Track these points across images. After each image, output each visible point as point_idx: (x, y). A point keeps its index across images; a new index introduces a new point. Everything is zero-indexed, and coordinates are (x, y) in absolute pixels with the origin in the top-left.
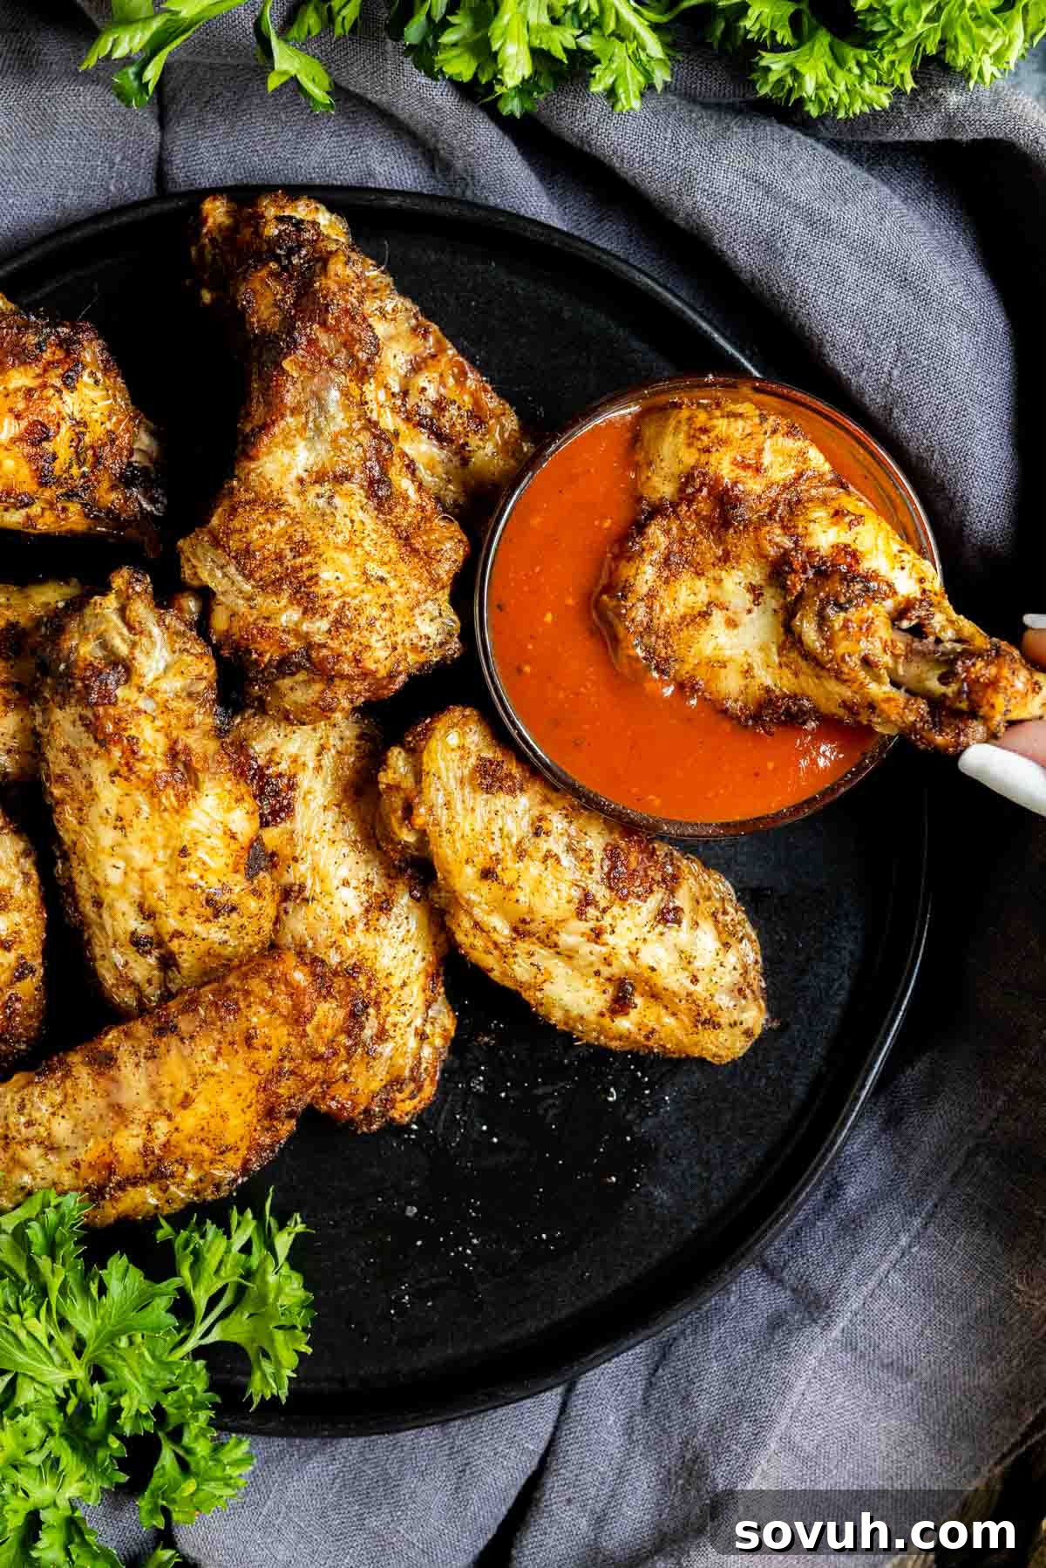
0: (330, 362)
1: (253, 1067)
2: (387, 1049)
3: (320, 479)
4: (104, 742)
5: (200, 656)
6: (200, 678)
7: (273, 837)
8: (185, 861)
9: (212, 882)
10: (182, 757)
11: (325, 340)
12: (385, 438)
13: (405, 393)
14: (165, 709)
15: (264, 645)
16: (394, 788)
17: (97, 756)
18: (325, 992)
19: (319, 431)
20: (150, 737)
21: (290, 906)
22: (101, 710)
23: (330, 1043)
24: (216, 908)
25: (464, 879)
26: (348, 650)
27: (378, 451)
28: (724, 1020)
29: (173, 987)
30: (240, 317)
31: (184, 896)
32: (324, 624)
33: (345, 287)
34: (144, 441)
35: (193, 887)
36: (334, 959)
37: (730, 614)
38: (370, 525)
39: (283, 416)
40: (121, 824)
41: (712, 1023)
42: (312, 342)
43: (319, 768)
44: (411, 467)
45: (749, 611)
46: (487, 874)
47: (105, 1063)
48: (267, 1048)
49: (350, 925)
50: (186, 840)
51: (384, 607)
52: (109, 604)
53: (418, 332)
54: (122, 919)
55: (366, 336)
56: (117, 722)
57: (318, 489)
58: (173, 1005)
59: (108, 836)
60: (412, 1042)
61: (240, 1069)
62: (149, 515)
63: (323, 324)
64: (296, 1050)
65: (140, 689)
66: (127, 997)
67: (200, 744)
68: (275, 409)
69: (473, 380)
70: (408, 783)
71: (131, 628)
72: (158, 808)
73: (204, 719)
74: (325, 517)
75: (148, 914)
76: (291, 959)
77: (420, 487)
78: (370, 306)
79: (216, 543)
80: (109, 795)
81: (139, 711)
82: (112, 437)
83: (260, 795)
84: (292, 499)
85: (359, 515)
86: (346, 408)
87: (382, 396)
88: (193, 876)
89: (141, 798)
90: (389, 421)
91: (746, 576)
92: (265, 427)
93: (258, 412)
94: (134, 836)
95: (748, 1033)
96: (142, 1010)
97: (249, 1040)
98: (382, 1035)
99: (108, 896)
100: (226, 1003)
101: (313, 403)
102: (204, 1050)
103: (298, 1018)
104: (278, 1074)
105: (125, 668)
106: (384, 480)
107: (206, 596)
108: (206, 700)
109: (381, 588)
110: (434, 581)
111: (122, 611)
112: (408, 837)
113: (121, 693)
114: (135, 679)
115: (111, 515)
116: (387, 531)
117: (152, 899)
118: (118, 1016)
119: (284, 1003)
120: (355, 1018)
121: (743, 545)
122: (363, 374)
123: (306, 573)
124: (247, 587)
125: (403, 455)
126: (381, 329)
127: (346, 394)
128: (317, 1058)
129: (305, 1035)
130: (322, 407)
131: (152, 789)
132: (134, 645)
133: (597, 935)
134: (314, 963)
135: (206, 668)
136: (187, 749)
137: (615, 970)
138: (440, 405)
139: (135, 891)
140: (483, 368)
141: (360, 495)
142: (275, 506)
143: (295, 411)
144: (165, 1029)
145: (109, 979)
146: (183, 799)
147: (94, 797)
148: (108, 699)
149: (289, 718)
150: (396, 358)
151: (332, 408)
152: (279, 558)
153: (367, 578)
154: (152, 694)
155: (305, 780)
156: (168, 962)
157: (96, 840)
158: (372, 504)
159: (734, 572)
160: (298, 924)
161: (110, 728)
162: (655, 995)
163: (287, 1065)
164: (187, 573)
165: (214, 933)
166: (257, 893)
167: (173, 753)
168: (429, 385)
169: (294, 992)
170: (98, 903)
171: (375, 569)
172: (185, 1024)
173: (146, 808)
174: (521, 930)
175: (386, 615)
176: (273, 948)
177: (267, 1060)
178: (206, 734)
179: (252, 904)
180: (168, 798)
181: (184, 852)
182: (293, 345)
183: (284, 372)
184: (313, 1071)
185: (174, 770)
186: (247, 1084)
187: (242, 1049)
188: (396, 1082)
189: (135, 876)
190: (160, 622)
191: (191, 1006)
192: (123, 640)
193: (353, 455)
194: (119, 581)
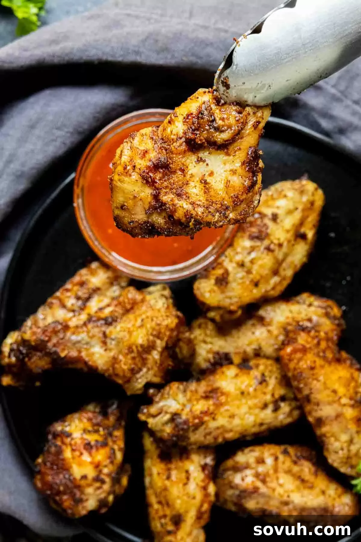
0: (62, 339)
1: (322, 367)
2: (315, 318)
3: (104, 343)
4: (202, 423)
5: (170, 388)
6: (178, 388)
7: (237, 360)
8: (246, 393)
9: (254, 383)
10: (208, 394)
11: (54, 340)
12: (90, 319)
13: (73, 311)
14: (190, 401)
15: (165, 364)
16: (222, 317)
17: (207, 426)
18: (295, 340)
19: (87, 343)
20: (200, 406)
21: (262, 354)
22: (191, 424)
23: (313, 338)
24: (263, 381)
25: (257, 293)
26: (168, 333)
27: (94, 321)
28: (311, 198)
29: (292, 396)
30: (45, 372)
31: (259, 393)
32: (158, 342)
33: (34, 333)
34: (91, 407)
35: (255, 390)
36: (281, 338)
37: (207, 174)
38: (122, 325)
39: (82, 357)
40: (232, 416)
41: (312, 203)
42: (54, 346)
43: (211, 343)
44: (101, 309)
45: (207, 165)
46: (256, 284)
47: (320, 422)
48: (315, 362)
49: (269, 331)
50: (238, 392)
51: (152, 320)
52: (152, 422)
53: (51, 306)
54: (267, 415)
55: (53, 325)
56: (194, 418)
57: (108, 344)
58: (299, 396)
59: (237, 421)
60: (312, 309)
61: (323, 372)
62: (118, 407)
63: (48, 341)
64: (316, 351)
65: (183, 410)
66: (296, 413)
67: (203, 387)
68: (79, 359)
69: (68, 286)
70: (221, 312)
71: (159, 414)
72: (226, 403)
73: (193, 386)
74: (119, 341)
75: (265, 406)
76: (282, 353)
77: (108, 305)
78: (41, 324)
79: (129, 381)
80: (221, 421)
81: (191, 411)
82: (90, 420)
83: (221, 365)
84: (112, 354)
85: (118, 328)
86: (79, 333)
87: (74, 320)
88: (251, 390)
89: (222, 409)
90: (84, 317)
91: (192, 163)
92: (86, 363)
93: (80, 366)
94: (236, 412)
95: (316, 189)
96: (300, 408)
97: (312, 368)
98: (310, 320)
99: (259, 421)
100: (298, 377)
101: (77, 345)
102: (316, 385)
103: (304, 350)
104: (325, 358)
105: (175, 416)
106: (105, 319)
107: (148, 385)
108: (186, 385)
109: (145, 321)
110: (143, 301)
111: (154, 416)
112: (240, 312)
113: (184, 417)
114: (179, 412)
115: (118, 420)
116: (125, 318)
117: (261, 405)
118: (303, 416)
119: (299, 355)
120: (304, 329)
121: (178, 160)
122: (66, 328)
123: (140, 349)
124: (145, 370)
125: (96, 312)
126: (50, 320)
127: (74, 333)
128: (318, 344)
129: (310, 348)
130: (79, 342)
131: (218, 405)
132: (166, 413)
133: (280, 245)
134: (284, 344)
135: (175, 386)
136: (205, 392)
137: (292, 239)
138: (78, 298)
139: (257, 411)
140: (64, 282)
141: (111, 328)
142: (115, 360)
143: (80, 352)
144: (308, 399)
145: (289, 420)
146: (223, 394)
147: (223, 426)
148: (186, 422)
149: (193, 354)
150: (61, 314)
151: (79, 338)
152: (134, 358)
153: (142, 326)
154: (184, 405)
155: (216, 348)
156: (283, 399)
157: (237, 426)
158: (114, 324)
159: (189, 168)
160: (269, 350)
161: (197, 421)
162: (302, 223)
163: (321, 354)
164: (139, 392)
165: (272, 382)
166: (257, 366)
167: (206, 397)
168: (71, 302)
169: (295, 351)
170: (261, 424)
171: (139, 322)
172: (306, 392)
173: (226, 407)
174: (275, 272)
175: (155, 319)
176: (278, 360)
177: (319, 362)
178: (199, 385)
179: (262, 368)
180: (223, 399)
181: (242, 393)
182: (56, 353)
183: (65, 357)
184: (323, 345)
185: (212, 397)
186: (328, 369)
187: (315, 371)
188: (327, 315)
189: (251, 411)
190: (158, 402)
191: (299, 390)
192: (164, 416)
193: (96, 331)
194: (143, 418)
